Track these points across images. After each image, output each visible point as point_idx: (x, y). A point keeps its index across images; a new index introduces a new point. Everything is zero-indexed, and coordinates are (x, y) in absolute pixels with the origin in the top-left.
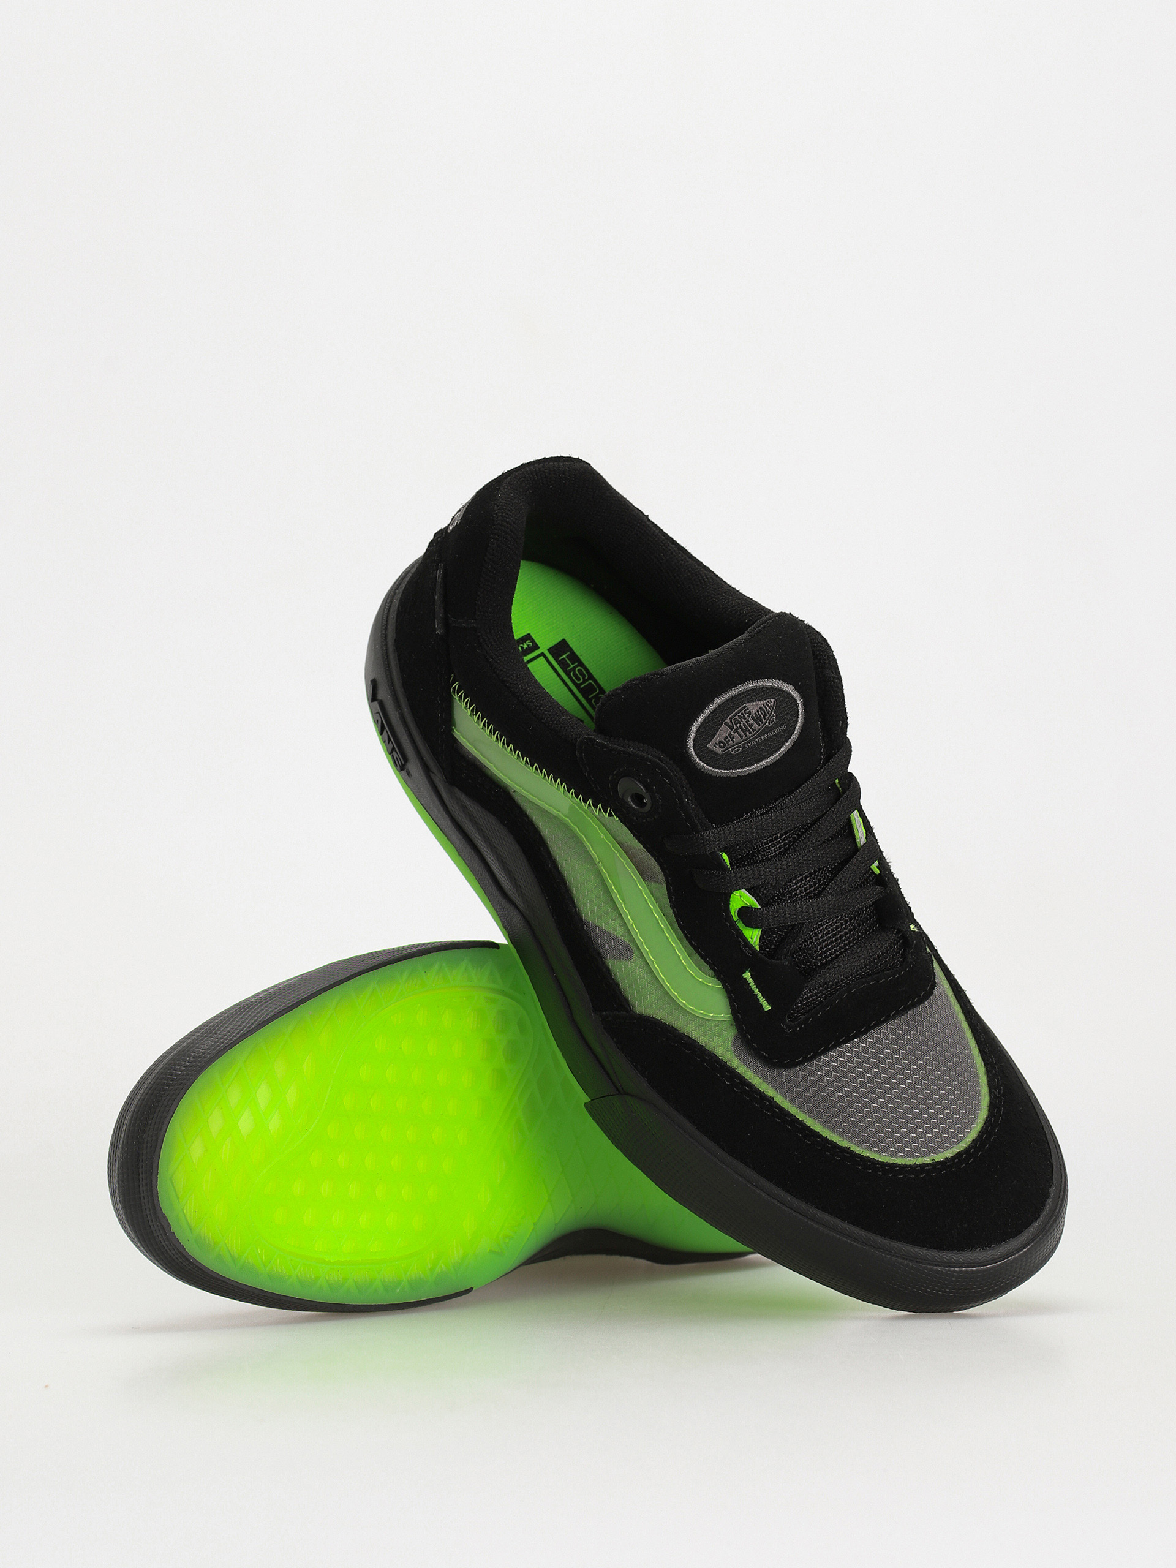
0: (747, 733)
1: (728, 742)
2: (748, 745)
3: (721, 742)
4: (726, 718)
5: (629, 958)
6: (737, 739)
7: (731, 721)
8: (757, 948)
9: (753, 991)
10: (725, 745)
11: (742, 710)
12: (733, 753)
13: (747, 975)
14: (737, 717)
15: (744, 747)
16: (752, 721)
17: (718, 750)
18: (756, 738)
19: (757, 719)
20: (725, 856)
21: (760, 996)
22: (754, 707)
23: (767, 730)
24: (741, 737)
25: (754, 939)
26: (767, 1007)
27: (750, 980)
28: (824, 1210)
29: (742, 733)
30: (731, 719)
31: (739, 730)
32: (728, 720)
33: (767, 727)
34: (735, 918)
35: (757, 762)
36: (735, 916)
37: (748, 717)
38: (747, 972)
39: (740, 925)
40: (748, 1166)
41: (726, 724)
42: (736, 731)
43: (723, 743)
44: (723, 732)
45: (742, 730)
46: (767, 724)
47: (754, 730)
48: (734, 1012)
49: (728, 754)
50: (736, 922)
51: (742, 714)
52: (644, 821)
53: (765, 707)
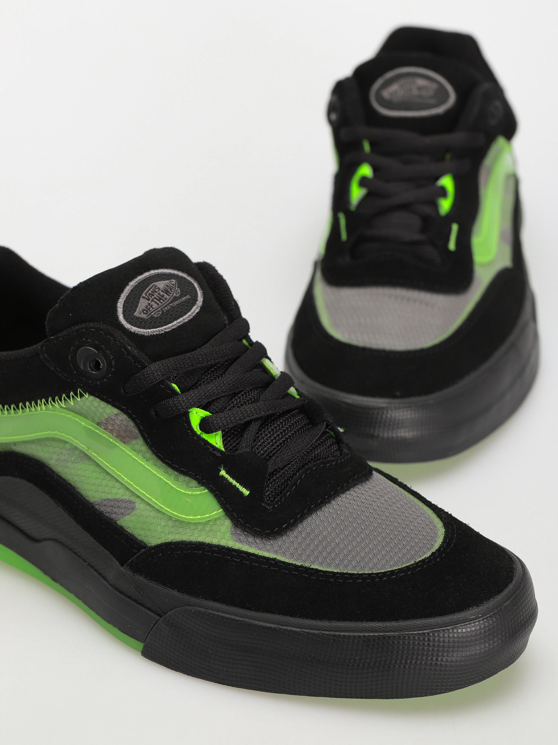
0: (162, 301)
1: (149, 309)
2: (165, 309)
3: (143, 310)
4: (142, 294)
5: (133, 509)
6: (155, 306)
7: (146, 295)
8: (223, 449)
9: (232, 483)
10: (147, 311)
11: (152, 287)
12: (155, 316)
13: (223, 473)
14: (150, 292)
15: (163, 311)
16: (162, 293)
17: (143, 316)
18: (170, 303)
19: (167, 292)
20: (174, 385)
21: (238, 485)
22: (161, 284)
23: (175, 299)
24: (158, 305)
25: (218, 443)
26: (246, 492)
27: (227, 476)
28: (345, 619)
29: (158, 302)
30: (146, 294)
31: (155, 300)
32: (144, 295)
33: (175, 297)
34: (199, 432)
35: (176, 319)
36: (198, 431)
37: (159, 291)
38: (222, 469)
39: (205, 436)
40: (274, 613)
41: (143, 297)
42: (153, 301)
43: (145, 310)
44: (143, 303)
45: (157, 299)
46: (175, 295)
47: (166, 299)
48: (223, 505)
49: (152, 317)
50: (200, 435)
51: (153, 290)
52: (105, 380)
53: (170, 285)
